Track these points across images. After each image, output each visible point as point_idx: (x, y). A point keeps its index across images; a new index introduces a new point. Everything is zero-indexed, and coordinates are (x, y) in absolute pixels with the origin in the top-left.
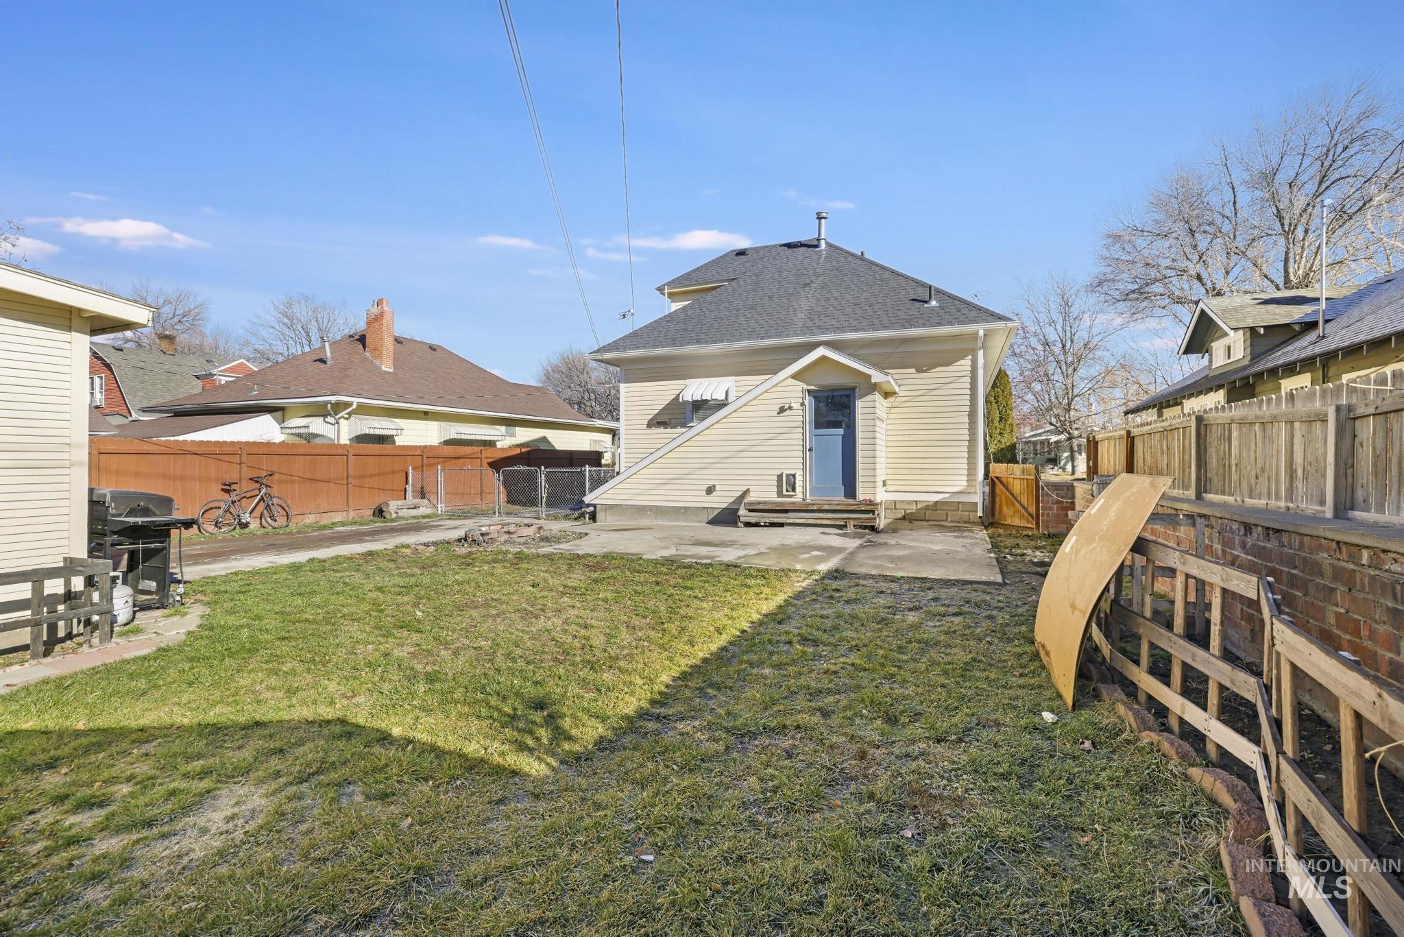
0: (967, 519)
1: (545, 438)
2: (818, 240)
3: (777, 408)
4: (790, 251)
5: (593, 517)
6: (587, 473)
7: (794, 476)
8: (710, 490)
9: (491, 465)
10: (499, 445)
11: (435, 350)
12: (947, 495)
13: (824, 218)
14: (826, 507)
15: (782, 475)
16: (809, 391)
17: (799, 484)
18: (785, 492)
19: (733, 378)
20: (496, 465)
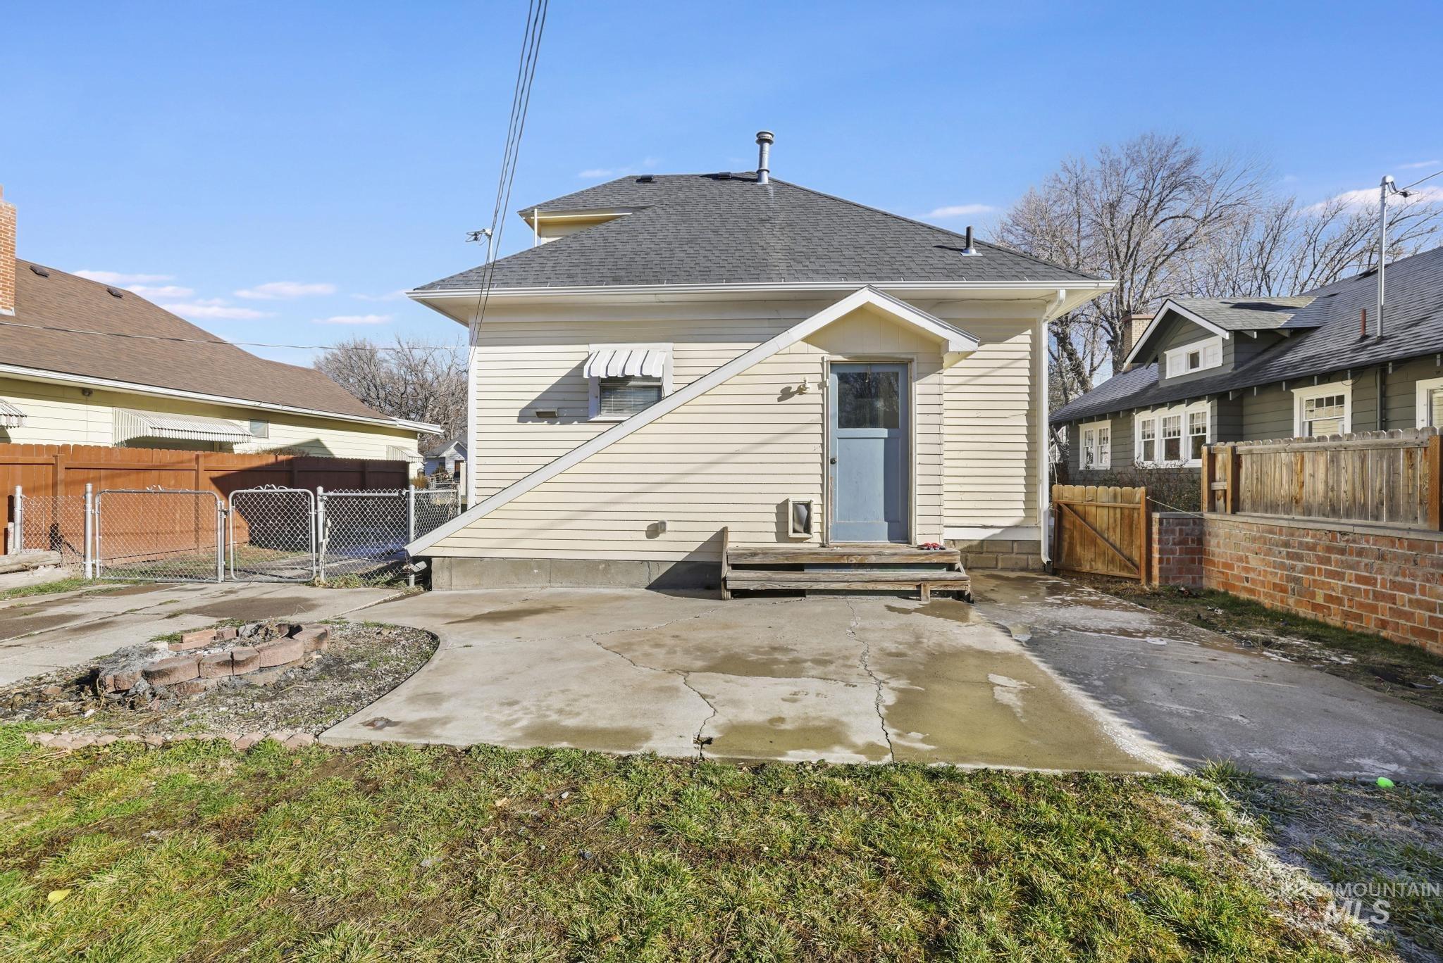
0: (1023, 564)
1: (318, 441)
2: (760, 172)
3: (778, 390)
4: (717, 183)
5: (425, 579)
6: (412, 500)
7: (808, 506)
8: (655, 530)
9: (215, 481)
10: (238, 449)
11: (120, 297)
12: (998, 531)
13: (769, 141)
14: (873, 560)
15: (786, 502)
16: (833, 365)
17: (816, 519)
18: (791, 534)
19: (671, 345)
20: (225, 483)
